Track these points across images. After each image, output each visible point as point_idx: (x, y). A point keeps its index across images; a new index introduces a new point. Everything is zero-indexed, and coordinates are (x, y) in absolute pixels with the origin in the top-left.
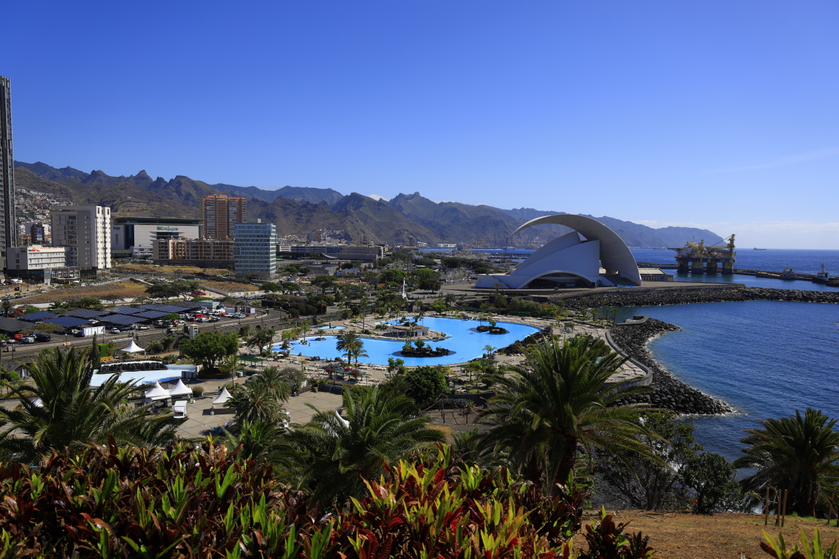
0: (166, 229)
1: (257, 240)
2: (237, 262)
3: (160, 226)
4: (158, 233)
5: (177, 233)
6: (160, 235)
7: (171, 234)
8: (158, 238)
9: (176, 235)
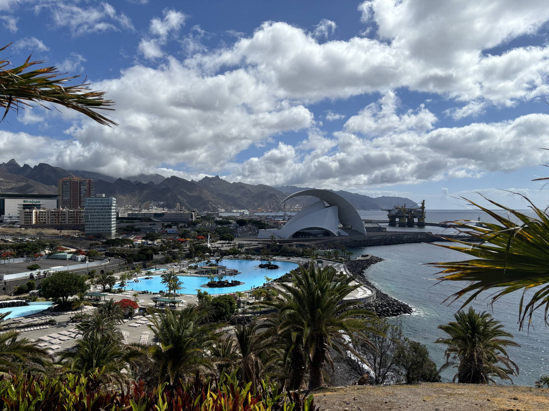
0: (30, 202)
1: (102, 209)
2: (86, 225)
3: (26, 200)
4: (24, 205)
5: (40, 205)
6: (25, 206)
7: (34, 205)
8: (24, 208)
9: (38, 207)
